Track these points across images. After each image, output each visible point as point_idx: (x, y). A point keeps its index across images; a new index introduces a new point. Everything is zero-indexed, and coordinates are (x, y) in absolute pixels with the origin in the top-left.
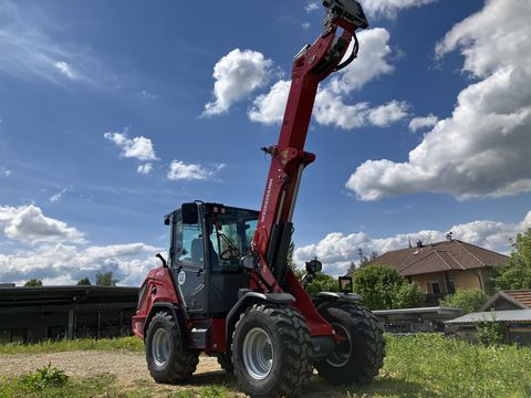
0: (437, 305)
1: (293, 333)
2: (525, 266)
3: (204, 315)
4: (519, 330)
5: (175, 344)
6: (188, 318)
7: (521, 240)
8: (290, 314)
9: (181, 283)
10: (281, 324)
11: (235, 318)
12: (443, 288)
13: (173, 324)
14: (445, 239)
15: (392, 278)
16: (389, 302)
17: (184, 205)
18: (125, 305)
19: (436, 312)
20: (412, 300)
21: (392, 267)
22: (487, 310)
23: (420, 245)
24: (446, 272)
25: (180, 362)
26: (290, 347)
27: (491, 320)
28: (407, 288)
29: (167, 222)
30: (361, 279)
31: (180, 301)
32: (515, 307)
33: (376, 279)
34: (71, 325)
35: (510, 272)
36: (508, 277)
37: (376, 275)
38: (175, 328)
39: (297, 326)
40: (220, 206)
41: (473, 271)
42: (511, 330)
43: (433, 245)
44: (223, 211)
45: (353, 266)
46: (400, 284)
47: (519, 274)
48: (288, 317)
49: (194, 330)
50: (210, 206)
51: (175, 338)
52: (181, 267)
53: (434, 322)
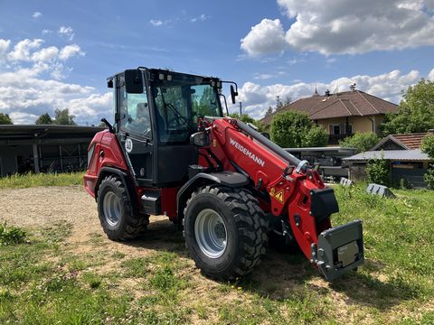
0: (338, 144)
1: (249, 220)
2: (410, 113)
3: (154, 185)
4: (401, 166)
5: (125, 208)
6: (137, 185)
7: (411, 92)
8: (245, 199)
9: (129, 151)
10: (236, 210)
11: (187, 195)
12: (343, 131)
13: (123, 189)
14: (350, 90)
15: (304, 122)
16: (299, 141)
17: (127, 72)
18: (81, 140)
19: (337, 151)
20: (319, 141)
21: (304, 113)
22: (377, 150)
23: (328, 94)
24: (347, 117)
25: (131, 225)
26: (245, 234)
27: (380, 158)
28: (315, 131)
29: (110, 85)
30: (279, 122)
31: (128, 167)
32: (400, 148)
33: (291, 123)
34: (36, 156)
35: (399, 118)
36: (395, 123)
37: (291, 120)
38: (124, 194)
39: (252, 211)
40: (166, 73)
41: (368, 117)
42: (394, 166)
43: (338, 94)
44: (169, 78)
45: (270, 110)
46: (310, 127)
47: (405, 121)
48: (243, 202)
49: (144, 197)
50: (155, 72)
51: (126, 203)
52: (127, 134)
53: (334, 159)
